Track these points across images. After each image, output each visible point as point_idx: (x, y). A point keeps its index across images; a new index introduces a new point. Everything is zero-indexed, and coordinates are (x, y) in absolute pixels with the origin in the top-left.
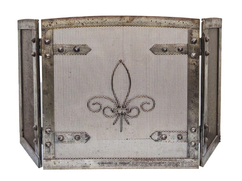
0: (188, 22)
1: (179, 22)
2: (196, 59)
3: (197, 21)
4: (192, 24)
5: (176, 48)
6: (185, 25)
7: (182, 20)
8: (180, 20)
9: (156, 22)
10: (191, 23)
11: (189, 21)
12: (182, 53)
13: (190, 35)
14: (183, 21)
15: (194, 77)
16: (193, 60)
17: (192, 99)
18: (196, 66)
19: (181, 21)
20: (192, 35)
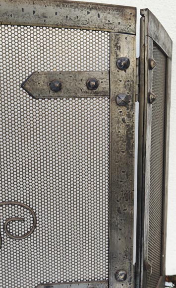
0: (109, 15)
1: (88, 13)
2: (127, 109)
3: (129, 11)
4: (120, 21)
5: (82, 80)
6: (104, 21)
7: (96, 9)
8: (91, 9)
9: (34, 12)
10: (117, 16)
11: (111, 12)
12: (97, 95)
13: (114, 49)
14: (99, 12)
15: (123, 152)
16: (121, 112)
17: (119, 205)
18: (128, 126)
19: (93, 12)
20: (119, 48)
